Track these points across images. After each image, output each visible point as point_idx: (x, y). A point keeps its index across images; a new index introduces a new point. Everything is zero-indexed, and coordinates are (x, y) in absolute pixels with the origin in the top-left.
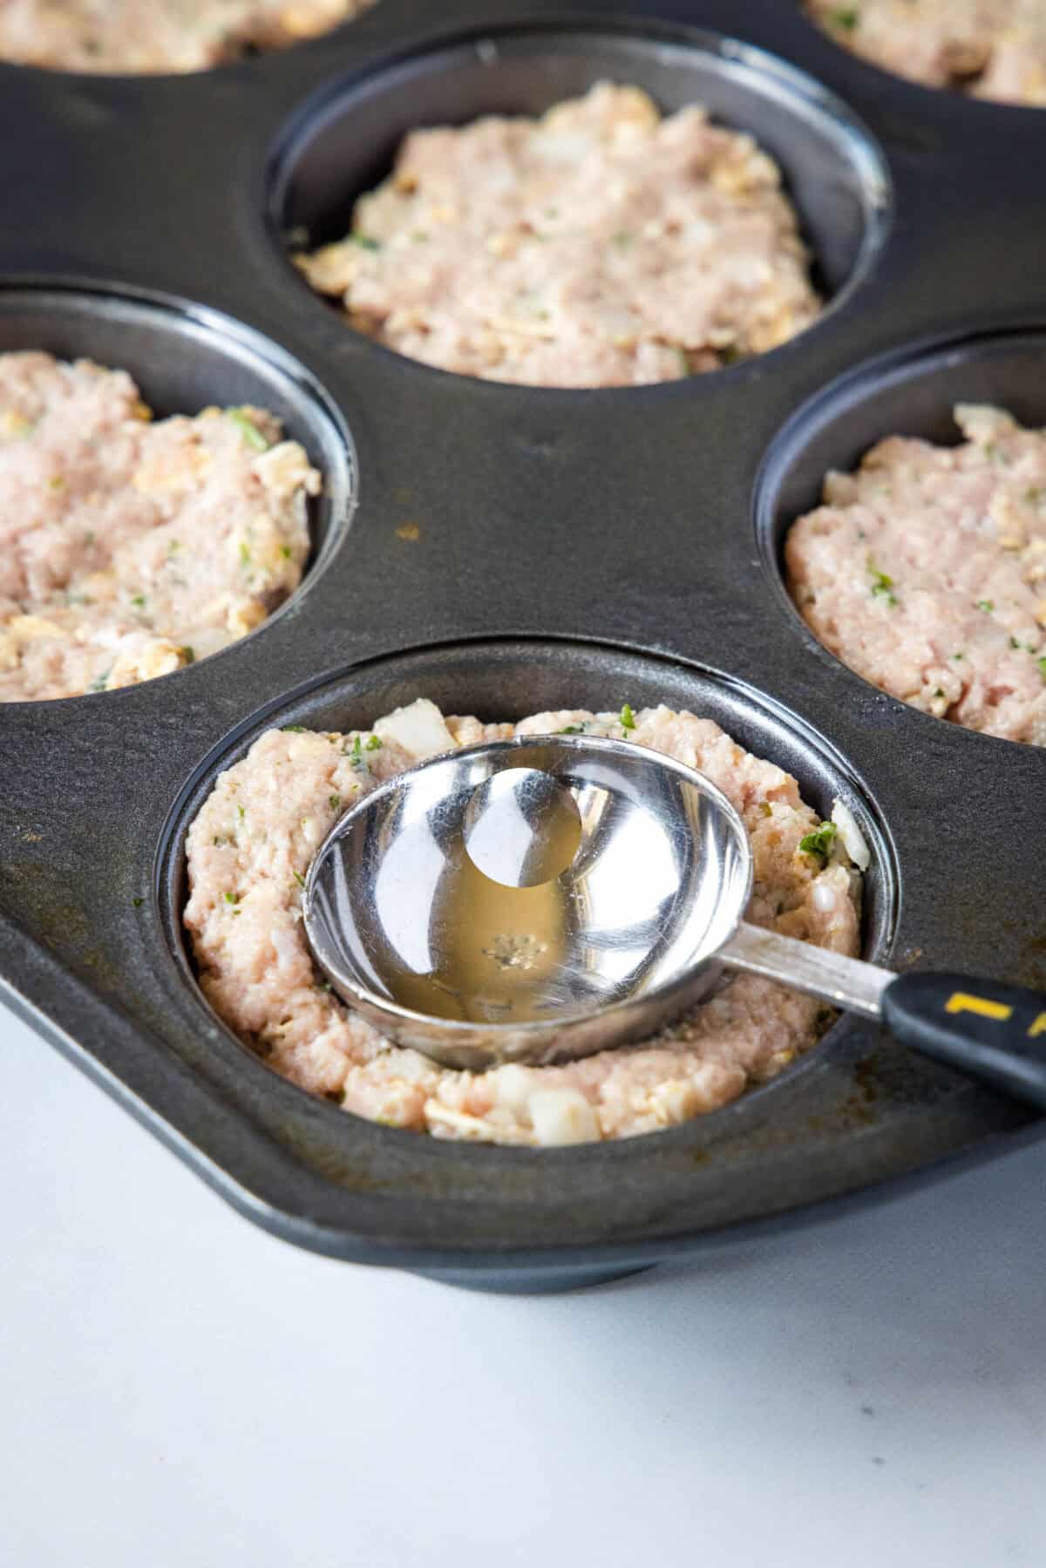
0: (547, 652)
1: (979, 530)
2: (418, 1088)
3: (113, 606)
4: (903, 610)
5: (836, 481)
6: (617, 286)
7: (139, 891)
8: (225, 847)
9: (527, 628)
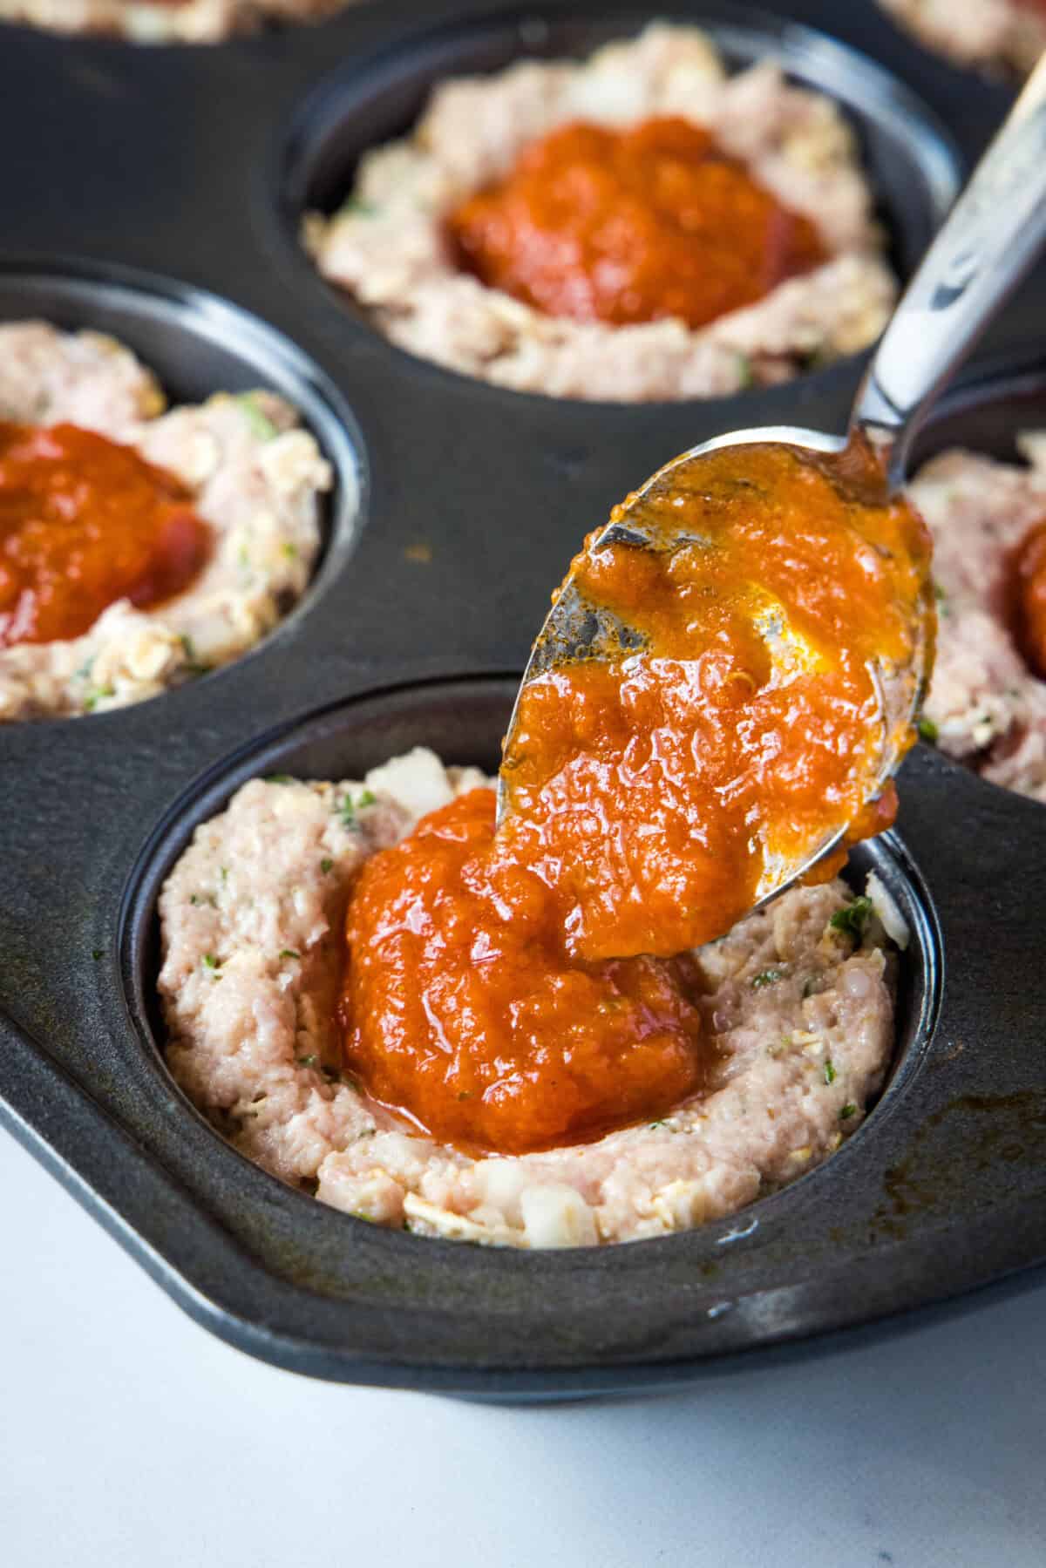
2: (399, 1179)
7: (99, 942)
8: (205, 907)
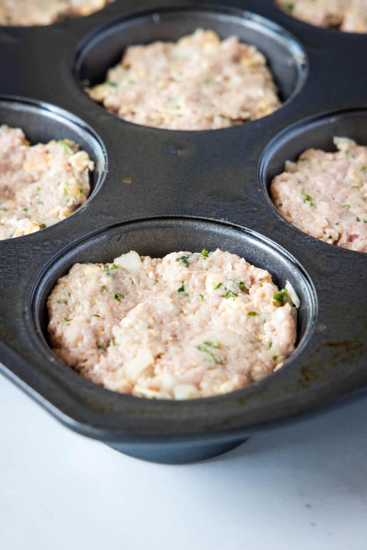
0: (180, 223)
1: (344, 181)
2: (130, 382)
3: (15, 211)
4: (316, 208)
5: (289, 164)
6: (206, 97)
7: (24, 309)
8: (63, 304)
9: (173, 214)
